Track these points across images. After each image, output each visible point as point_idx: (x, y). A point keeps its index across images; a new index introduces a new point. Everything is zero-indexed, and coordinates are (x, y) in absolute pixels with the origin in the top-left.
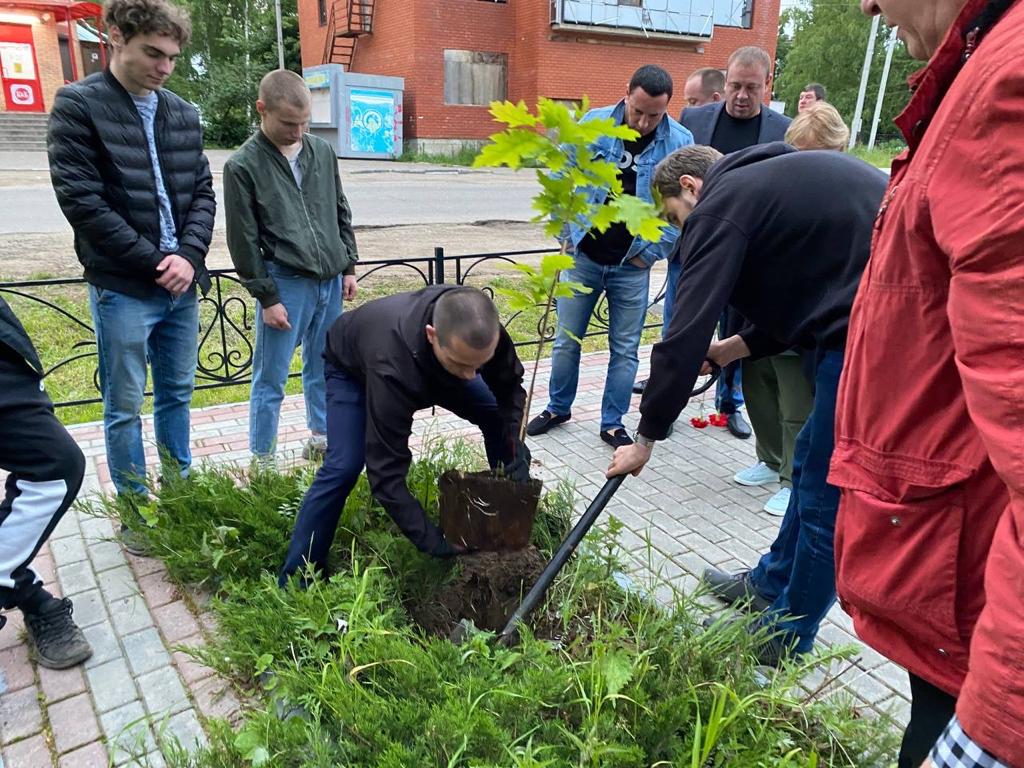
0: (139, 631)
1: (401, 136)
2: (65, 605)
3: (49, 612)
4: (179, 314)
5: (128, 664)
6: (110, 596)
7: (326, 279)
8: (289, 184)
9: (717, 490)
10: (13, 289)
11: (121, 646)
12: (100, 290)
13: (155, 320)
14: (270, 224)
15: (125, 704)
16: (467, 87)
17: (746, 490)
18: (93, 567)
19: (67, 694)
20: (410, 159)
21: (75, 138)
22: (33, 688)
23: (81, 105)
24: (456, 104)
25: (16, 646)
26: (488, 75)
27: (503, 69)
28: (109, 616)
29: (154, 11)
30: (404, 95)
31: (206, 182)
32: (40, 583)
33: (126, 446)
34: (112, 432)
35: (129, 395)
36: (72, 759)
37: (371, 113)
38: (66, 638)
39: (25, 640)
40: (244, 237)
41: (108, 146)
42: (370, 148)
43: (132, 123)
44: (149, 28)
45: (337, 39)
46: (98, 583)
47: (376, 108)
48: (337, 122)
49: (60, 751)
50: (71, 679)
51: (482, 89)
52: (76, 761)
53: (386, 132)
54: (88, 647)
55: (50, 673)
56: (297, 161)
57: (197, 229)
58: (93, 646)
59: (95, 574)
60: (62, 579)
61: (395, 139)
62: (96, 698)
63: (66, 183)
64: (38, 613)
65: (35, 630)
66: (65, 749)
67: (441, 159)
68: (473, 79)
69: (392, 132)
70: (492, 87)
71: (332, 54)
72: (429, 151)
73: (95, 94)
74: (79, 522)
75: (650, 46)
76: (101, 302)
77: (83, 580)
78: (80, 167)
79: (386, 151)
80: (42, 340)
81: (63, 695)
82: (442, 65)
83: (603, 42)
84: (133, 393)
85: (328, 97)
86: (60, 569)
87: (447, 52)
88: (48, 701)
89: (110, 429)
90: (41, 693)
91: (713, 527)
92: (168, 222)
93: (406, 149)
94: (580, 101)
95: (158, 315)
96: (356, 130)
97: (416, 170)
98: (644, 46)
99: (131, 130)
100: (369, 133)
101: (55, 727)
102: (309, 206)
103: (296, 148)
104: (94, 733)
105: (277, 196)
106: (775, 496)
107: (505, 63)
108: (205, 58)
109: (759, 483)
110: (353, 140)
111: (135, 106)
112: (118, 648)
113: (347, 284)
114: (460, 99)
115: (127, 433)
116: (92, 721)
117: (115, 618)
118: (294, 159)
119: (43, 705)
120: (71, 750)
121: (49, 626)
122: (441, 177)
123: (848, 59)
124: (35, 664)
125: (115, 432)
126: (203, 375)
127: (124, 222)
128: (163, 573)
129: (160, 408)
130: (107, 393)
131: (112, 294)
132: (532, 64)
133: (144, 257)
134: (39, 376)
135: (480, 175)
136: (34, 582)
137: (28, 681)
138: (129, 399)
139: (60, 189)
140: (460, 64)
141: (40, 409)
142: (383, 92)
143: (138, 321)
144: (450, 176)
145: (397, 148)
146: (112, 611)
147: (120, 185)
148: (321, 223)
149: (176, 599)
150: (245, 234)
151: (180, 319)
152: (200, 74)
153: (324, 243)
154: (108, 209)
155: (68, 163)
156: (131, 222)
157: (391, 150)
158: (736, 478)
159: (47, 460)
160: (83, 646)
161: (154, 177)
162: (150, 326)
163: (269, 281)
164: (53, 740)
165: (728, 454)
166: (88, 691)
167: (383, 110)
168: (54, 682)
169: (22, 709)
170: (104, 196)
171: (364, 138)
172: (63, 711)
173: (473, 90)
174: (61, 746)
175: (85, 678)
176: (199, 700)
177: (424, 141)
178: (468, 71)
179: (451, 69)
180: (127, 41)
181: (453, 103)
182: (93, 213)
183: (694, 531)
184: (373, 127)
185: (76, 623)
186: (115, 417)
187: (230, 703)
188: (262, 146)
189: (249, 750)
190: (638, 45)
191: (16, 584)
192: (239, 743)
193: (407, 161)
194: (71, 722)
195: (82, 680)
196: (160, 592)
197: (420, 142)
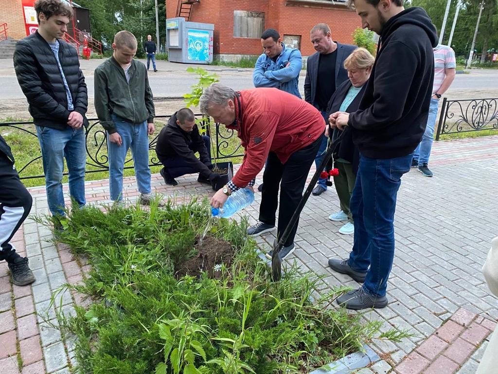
0: (56, 272)
1: (212, 53)
2: (25, 260)
3: (18, 263)
4: (77, 137)
5: (50, 285)
6: (46, 258)
7: (138, 123)
8: (123, 80)
9: (320, 222)
10: (13, 125)
11: (48, 278)
12: (42, 128)
13: (66, 140)
14: (113, 98)
15: (46, 300)
16: (245, 28)
17: (333, 223)
18: (41, 246)
19: (23, 295)
20: (216, 64)
21: (28, 62)
22: (10, 293)
23: (29, 48)
24: (240, 37)
25: (6, 276)
26: (255, 23)
27: (263, 20)
28: (45, 266)
29: (59, 5)
30: (214, 33)
31: (82, 80)
32: (14, 250)
33: (55, 195)
34: (50, 189)
35: (57, 173)
36: (21, 320)
37: (198, 41)
38: (24, 273)
39: (9, 274)
40: (102, 103)
41: (42, 65)
42: (197, 58)
43: (50, 55)
44: (58, 13)
45: (183, 5)
46: (42, 252)
47: (200, 39)
48: (182, 46)
49: (17, 317)
50: (26, 290)
51: (252, 29)
52: (24, 321)
53: (205, 51)
54: (34, 277)
55: (17, 287)
56: (128, 71)
57: (82, 99)
58: (36, 277)
59: (41, 249)
60: (27, 250)
61: (209, 54)
62: (35, 297)
63: (26, 83)
64: (14, 263)
65: (12, 269)
66: (20, 316)
67: (231, 64)
68: (248, 25)
69: (208, 51)
70: (257, 29)
71: (180, 12)
72: (226, 60)
73: (33, 43)
74: (38, 227)
75: (336, 9)
76: (43, 133)
77: (35, 251)
78: (31, 75)
79: (205, 60)
80: (33, 148)
81: (22, 296)
82: (233, 18)
83: (312, 7)
84: (58, 172)
85: (177, 34)
86: (27, 246)
87: (235, 12)
88: (15, 298)
89: (48, 188)
90: (13, 295)
91: (313, 238)
92: (69, 97)
93: (214, 59)
94: (301, 36)
95: (68, 138)
96: (191, 49)
97: (218, 70)
98: (332, 8)
99: (51, 58)
100: (196, 51)
101: (17, 308)
102: (131, 91)
103: (129, 65)
104: (32, 311)
105: (117, 85)
106: (344, 226)
107: (264, 17)
108: (121, 14)
109: (340, 220)
110: (189, 54)
111: (50, 48)
112: (47, 279)
113: (149, 127)
114: (241, 34)
115: (56, 190)
116: (32, 306)
117: (47, 267)
118: (127, 70)
119: (13, 299)
120: (22, 317)
121: (18, 268)
122: (229, 73)
123: (438, 15)
124: (12, 283)
125: (51, 190)
126: (98, 165)
127: (52, 98)
128: (69, 249)
129: (71, 180)
130: (47, 173)
131: (48, 129)
132: (277, 17)
133: (61, 113)
134: (12, 163)
135: (249, 72)
136: (12, 250)
137: (9, 290)
138: (57, 175)
139: (23, 85)
140: (241, 17)
141: (13, 177)
142: (204, 31)
143: (59, 141)
144: (234, 73)
145: (210, 59)
146: (46, 263)
147: (49, 82)
148: (136, 99)
149: (73, 260)
150: (102, 101)
151: (77, 139)
152: (119, 21)
153: (137, 108)
154: (44, 92)
155: (26, 74)
156: (55, 98)
157: (207, 59)
158: (330, 218)
159: (16, 198)
160: (31, 277)
161: (62, 78)
162: (65, 143)
163: (112, 122)
164: (15, 313)
165: (330, 207)
166: (32, 295)
167: (204, 40)
168: (19, 291)
169: (5, 301)
170: (42, 87)
171: (194, 54)
172: (21, 302)
173: (248, 30)
174: (18, 315)
175: (31, 289)
176: (76, 300)
177: (223, 55)
178: (245, 21)
179: (237, 19)
180: (47, 19)
181: (238, 36)
182: (38, 95)
183: (304, 240)
184: (199, 48)
185: (30, 268)
186: (51, 183)
187: (88, 302)
188: (113, 63)
189: (91, 318)
190: (329, 8)
191: (3, 249)
192: (87, 315)
193: (215, 65)
194: (24, 307)
195: (30, 290)
196: (67, 256)
197: (221, 55)
